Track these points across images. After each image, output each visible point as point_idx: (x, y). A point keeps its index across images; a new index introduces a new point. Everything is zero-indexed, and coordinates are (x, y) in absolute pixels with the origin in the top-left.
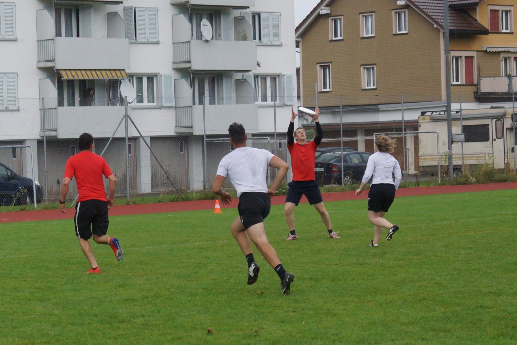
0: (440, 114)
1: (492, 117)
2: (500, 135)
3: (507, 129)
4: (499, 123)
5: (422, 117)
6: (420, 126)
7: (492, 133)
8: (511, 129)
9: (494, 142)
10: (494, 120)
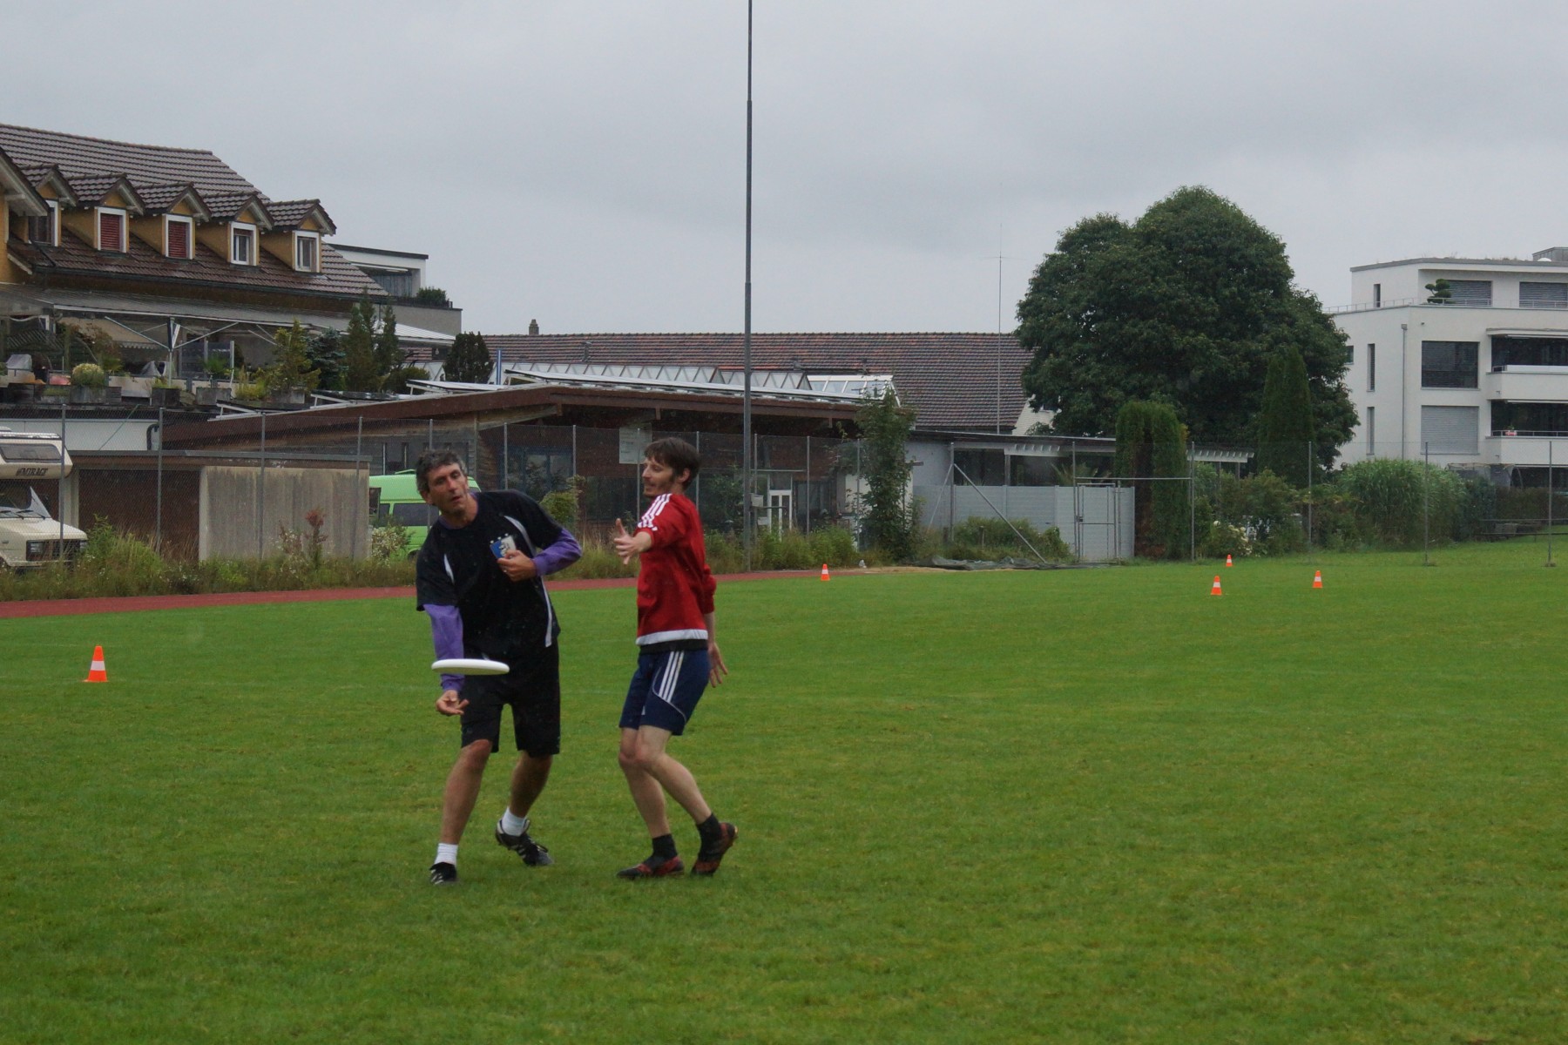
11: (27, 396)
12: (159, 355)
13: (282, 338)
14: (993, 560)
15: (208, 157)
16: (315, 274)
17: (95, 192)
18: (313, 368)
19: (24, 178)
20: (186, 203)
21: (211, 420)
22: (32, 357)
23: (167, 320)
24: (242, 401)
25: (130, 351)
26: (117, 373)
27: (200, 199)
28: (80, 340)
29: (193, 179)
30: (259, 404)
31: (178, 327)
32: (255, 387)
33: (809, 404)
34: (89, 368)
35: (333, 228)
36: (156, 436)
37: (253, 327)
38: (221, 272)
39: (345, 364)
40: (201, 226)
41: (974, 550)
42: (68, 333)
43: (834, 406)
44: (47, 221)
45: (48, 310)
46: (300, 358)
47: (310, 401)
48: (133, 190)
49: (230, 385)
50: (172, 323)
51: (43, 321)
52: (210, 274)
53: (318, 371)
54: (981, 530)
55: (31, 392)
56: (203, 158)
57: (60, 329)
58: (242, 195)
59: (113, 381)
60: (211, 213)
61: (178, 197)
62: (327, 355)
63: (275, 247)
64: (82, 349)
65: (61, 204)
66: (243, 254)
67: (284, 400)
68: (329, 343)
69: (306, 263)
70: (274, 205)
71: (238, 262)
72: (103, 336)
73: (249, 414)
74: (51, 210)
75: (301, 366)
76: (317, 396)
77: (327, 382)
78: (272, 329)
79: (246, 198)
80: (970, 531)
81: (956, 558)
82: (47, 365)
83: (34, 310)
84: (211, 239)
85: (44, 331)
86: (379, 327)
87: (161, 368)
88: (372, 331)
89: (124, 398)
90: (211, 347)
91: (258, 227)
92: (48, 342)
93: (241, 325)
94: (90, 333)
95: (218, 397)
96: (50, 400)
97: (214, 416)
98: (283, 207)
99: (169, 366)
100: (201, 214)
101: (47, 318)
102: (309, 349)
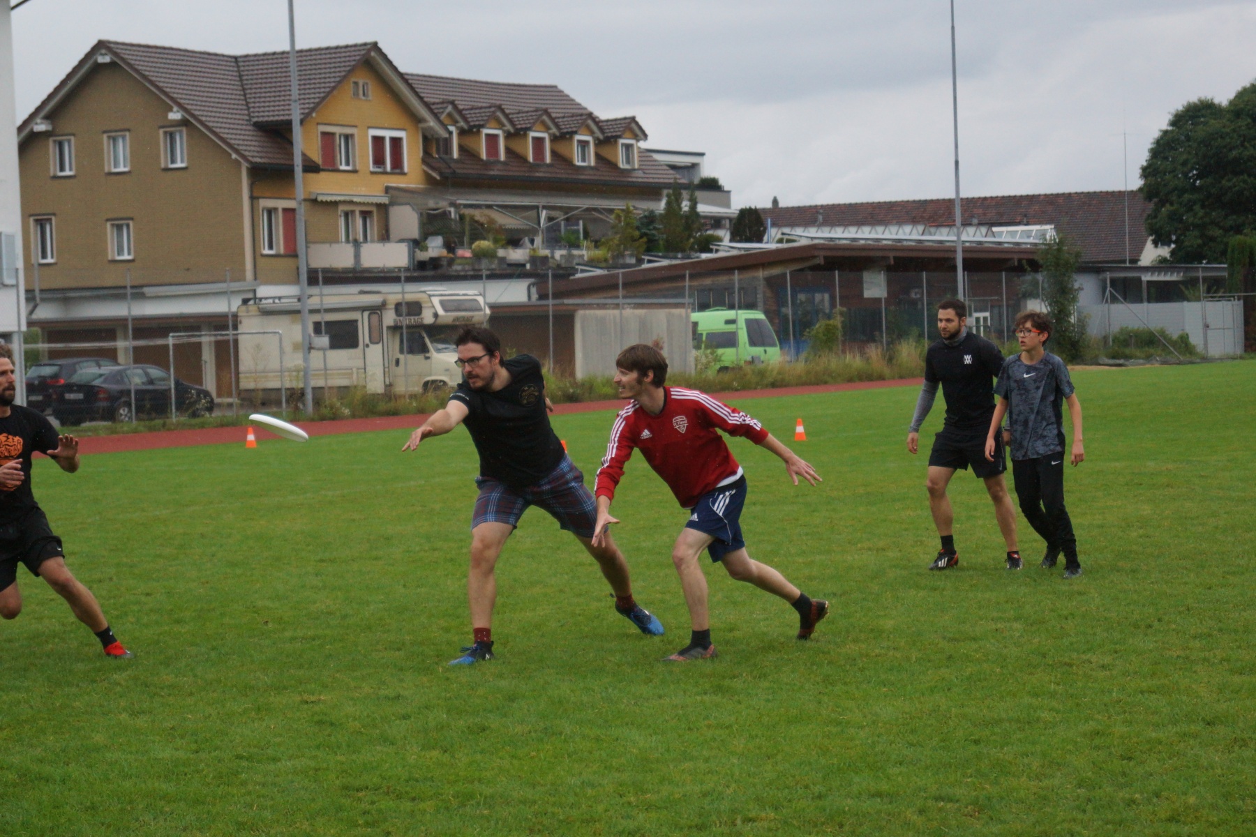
0: (274, 303)
1: (363, 309)
2: (376, 339)
3: (389, 328)
4: (375, 318)
5: (244, 308)
6: (241, 322)
7: (363, 333)
8: (395, 329)
9: (366, 349)
10: (366, 314)
11: (442, 266)
12: (531, 233)
13: (618, 217)
14: (1143, 359)
15: (554, 89)
16: (634, 170)
17: (480, 119)
18: (641, 237)
19: (431, 111)
20: (543, 123)
21: (572, 278)
22: (444, 238)
23: (537, 207)
24: (592, 263)
25: (511, 231)
26: (504, 247)
27: (553, 120)
28: (476, 225)
29: (548, 106)
30: (604, 265)
31: (544, 212)
32: (599, 253)
33: (999, 249)
34: (484, 244)
35: (645, 136)
36: (534, 290)
37: (595, 210)
38: (570, 171)
39: (662, 234)
40: (554, 139)
41: (1127, 351)
42: (468, 219)
43: (1017, 248)
44: (447, 142)
45: (453, 204)
46: (631, 231)
47: (640, 261)
48: (506, 116)
49: (584, 252)
50: (540, 209)
51: (450, 212)
52: (562, 174)
53: (645, 239)
54: (1131, 337)
55: (445, 263)
56: (552, 90)
57: (462, 217)
58: (581, 115)
59: (501, 253)
60: (561, 129)
61: (537, 120)
62: (651, 227)
63: (606, 152)
64: (478, 231)
65: (457, 128)
66: (583, 158)
67: (621, 261)
68: (650, 218)
69: (628, 162)
70: (603, 121)
71: (580, 164)
72: (492, 221)
73: (599, 272)
74: (451, 133)
75: (632, 237)
76: (647, 258)
77: (651, 247)
78: (611, 211)
79: (584, 117)
80: (1122, 338)
81: (1114, 357)
82: (455, 243)
83: (443, 204)
84: (562, 148)
85: (451, 219)
86: (685, 206)
87: (532, 242)
88: (680, 208)
89: (510, 265)
90: (566, 226)
91: (593, 137)
92: (453, 226)
93: (588, 210)
94: (483, 220)
95: (575, 261)
96: (459, 268)
97: (574, 274)
98: (609, 123)
99: (538, 240)
100: (554, 130)
101: (452, 210)
102: (637, 223)
